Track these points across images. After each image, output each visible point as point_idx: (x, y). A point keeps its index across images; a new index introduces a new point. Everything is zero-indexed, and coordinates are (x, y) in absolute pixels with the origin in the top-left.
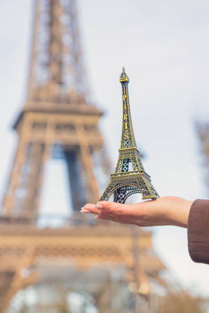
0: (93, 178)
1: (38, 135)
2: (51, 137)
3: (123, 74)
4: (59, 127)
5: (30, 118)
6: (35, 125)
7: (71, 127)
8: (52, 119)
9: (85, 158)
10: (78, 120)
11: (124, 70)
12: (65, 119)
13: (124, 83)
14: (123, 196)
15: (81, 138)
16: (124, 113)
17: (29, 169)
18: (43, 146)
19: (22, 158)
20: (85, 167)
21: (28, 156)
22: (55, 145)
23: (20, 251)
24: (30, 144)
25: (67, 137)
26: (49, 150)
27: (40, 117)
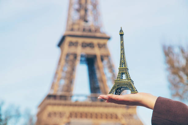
0: (104, 74)
1: (73, 50)
2: (79, 51)
3: (121, 31)
4: (84, 45)
6: (71, 44)
7: (91, 45)
8: (81, 40)
9: (99, 63)
10: (95, 41)
11: (121, 28)
12: (88, 41)
13: (122, 35)
14: (120, 91)
16: (121, 50)
18: (75, 56)
23: (61, 115)
24: (68, 55)
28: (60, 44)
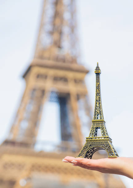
0: (78, 118)
1: (40, 84)
2: (49, 86)
4: (56, 79)
5: (35, 70)
6: (39, 76)
7: (65, 80)
8: (52, 72)
9: (73, 103)
10: (70, 75)
12: (61, 73)
13: (98, 74)
15: (71, 88)
16: (97, 95)
17: (32, 108)
18: (43, 92)
19: (27, 99)
20: (72, 110)
21: (32, 98)
22: (52, 92)
23: (20, 167)
24: (34, 90)
25: (61, 87)
26: (48, 95)
27: (43, 71)
28: (26, 75)
